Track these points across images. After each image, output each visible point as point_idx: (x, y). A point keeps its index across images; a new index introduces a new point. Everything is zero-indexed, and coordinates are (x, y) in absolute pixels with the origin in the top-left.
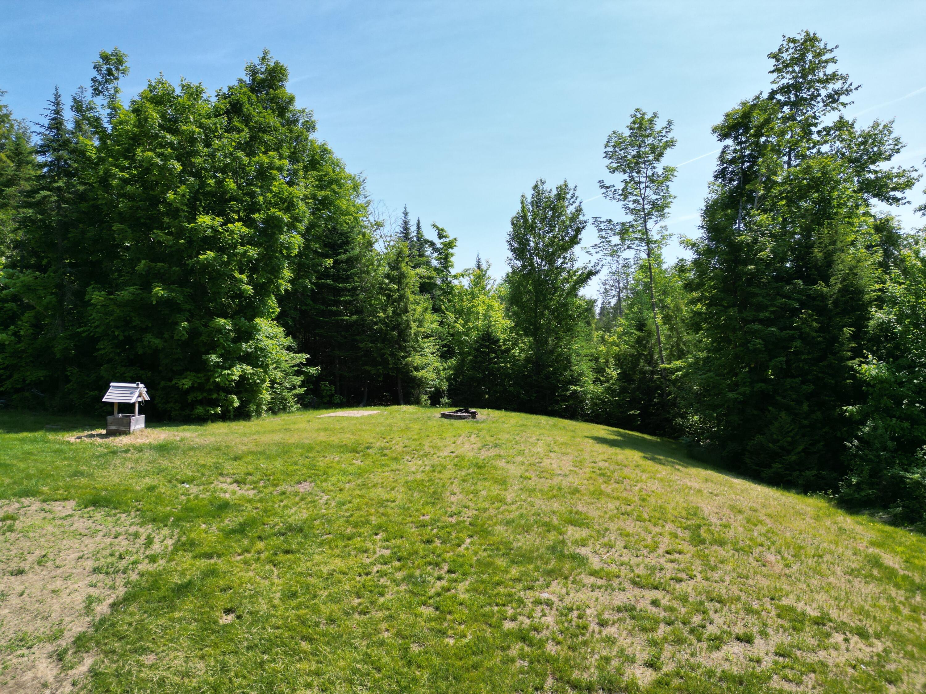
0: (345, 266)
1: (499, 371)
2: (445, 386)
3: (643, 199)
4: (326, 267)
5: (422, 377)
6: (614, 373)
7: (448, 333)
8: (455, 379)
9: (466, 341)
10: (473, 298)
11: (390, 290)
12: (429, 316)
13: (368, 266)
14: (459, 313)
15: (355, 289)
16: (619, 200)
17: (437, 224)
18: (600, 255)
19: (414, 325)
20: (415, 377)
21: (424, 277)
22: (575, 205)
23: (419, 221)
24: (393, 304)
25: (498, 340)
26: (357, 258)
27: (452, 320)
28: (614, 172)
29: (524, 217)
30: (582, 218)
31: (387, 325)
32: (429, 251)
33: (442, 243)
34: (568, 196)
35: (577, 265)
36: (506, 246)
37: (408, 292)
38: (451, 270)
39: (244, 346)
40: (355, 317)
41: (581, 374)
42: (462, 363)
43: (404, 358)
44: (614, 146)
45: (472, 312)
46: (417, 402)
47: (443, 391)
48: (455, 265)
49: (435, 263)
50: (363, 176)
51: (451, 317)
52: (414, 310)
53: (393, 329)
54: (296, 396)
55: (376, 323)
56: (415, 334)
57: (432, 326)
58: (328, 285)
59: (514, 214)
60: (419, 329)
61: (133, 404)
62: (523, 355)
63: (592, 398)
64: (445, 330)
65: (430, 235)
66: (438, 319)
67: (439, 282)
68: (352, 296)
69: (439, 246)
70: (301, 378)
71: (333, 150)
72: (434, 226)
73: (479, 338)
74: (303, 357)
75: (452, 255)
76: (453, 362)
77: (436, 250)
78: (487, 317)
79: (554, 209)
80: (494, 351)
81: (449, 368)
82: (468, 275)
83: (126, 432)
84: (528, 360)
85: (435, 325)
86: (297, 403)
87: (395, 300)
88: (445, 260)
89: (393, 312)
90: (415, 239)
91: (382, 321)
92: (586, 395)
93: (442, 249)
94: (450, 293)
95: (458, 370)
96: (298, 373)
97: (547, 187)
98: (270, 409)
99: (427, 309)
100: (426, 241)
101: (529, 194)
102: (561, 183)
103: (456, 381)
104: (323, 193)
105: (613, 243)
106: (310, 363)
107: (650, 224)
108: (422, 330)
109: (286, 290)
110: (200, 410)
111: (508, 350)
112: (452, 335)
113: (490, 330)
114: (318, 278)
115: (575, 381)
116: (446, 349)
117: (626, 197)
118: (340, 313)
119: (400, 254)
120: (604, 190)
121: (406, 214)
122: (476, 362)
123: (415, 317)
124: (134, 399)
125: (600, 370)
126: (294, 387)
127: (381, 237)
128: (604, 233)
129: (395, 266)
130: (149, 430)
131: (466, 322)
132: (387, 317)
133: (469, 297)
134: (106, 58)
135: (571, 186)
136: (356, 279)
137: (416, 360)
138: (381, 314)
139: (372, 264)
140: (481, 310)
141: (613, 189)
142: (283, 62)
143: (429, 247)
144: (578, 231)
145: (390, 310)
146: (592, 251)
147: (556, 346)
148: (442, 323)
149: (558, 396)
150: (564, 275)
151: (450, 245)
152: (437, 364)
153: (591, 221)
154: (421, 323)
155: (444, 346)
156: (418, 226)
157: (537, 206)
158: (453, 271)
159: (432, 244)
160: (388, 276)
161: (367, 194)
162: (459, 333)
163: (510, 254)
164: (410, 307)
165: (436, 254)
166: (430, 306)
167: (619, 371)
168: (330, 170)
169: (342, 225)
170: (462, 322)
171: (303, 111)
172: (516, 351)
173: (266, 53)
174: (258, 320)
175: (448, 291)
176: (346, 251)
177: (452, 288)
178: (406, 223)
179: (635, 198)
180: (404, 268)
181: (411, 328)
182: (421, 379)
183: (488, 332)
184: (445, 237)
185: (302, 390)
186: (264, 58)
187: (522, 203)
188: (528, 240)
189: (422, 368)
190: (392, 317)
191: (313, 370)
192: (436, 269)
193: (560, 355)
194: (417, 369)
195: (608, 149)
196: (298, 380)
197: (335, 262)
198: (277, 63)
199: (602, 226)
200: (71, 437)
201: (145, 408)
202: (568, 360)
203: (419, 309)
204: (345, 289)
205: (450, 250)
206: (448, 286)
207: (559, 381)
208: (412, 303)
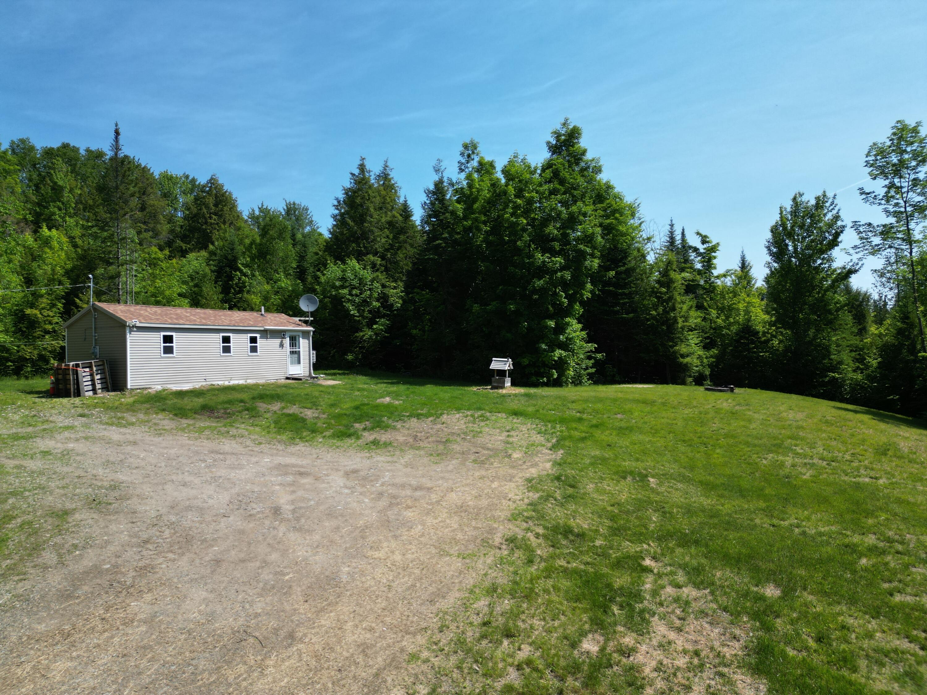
0: (623, 276)
1: (758, 359)
2: (707, 372)
3: (905, 202)
4: (609, 278)
5: (687, 363)
6: (874, 362)
7: (711, 327)
8: (717, 366)
9: (728, 335)
10: (735, 297)
11: (661, 293)
12: (693, 313)
13: (642, 275)
14: (721, 310)
15: (630, 293)
16: (880, 204)
17: (700, 232)
18: (860, 255)
19: (680, 320)
20: (681, 363)
21: (689, 280)
22: (834, 212)
23: (683, 230)
24: (662, 304)
25: (758, 332)
26: (633, 269)
27: (714, 316)
28: (875, 179)
29: (783, 225)
30: (839, 223)
31: (657, 321)
32: (692, 255)
33: (705, 249)
34: (827, 204)
35: (835, 265)
36: (765, 251)
37: (676, 294)
38: (713, 271)
39: (561, 337)
40: (631, 315)
41: (841, 363)
42: (723, 353)
43: (672, 347)
44: (876, 156)
45: (733, 308)
46: (683, 383)
47: (706, 376)
48: (718, 266)
49: (699, 266)
50: (638, 202)
51: (714, 313)
52: (681, 308)
53: (663, 324)
54: (589, 374)
55: (648, 320)
56: (681, 328)
57: (695, 321)
58: (611, 291)
59: (773, 223)
60: (685, 324)
61: (505, 371)
62: (782, 346)
63: (851, 384)
64: (707, 325)
65: (694, 241)
66: (701, 315)
67: (702, 282)
68: (628, 299)
69: (702, 251)
70: (592, 361)
71: (615, 186)
72: (698, 233)
73: (739, 331)
74: (592, 346)
75: (715, 258)
76: (715, 351)
77: (699, 254)
78: (747, 312)
79: (812, 216)
80: (753, 342)
81: (712, 357)
82: (730, 276)
83: (503, 387)
84: (787, 349)
85: (699, 320)
86: (588, 379)
87: (665, 301)
88: (708, 263)
89: (663, 310)
90: (680, 246)
91: (654, 318)
92: (845, 381)
93: (704, 253)
94: (712, 292)
95: (719, 358)
96: (589, 358)
97: (804, 198)
98: (573, 382)
99: (691, 307)
100: (690, 247)
101: (788, 205)
102: (820, 193)
103: (718, 368)
104: (608, 221)
105: (874, 244)
106: (597, 351)
107: (912, 225)
108: (687, 324)
109: (587, 298)
110: (534, 379)
111: (767, 341)
112: (714, 329)
113: (750, 324)
114: (603, 286)
115: (835, 368)
116: (708, 341)
117: (888, 201)
118: (617, 312)
119: (669, 263)
120: (864, 196)
121: (672, 225)
122: (736, 352)
123: (682, 314)
124: (507, 368)
125: (861, 360)
126: (587, 368)
127: (652, 250)
128: (864, 235)
129: (665, 273)
130: (513, 388)
131: (727, 318)
132: (658, 314)
133: (731, 295)
134: (466, 147)
135: (830, 194)
136: (632, 285)
137: (683, 349)
138: (654, 313)
139: (645, 273)
140: (741, 306)
141: (873, 195)
142: (579, 125)
143: (693, 252)
144: (837, 235)
145: (661, 309)
146: (852, 251)
147: (815, 337)
148: (704, 319)
149: (816, 381)
150: (823, 275)
151: (713, 249)
152: (701, 353)
153: (851, 224)
154: (686, 319)
155: (706, 338)
156: (683, 234)
157: (795, 216)
158: (715, 273)
159: (696, 250)
160: (658, 282)
161: (641, 216)
162: (720, 328)
163: (769, 258)
164: (678, 306)
165: (699, 258)
166: (695, 305)
167: (879, 359)
168: (613, 203)
169: (622, 244)
170: (723, 318)
171: (593, 160)
172: (776, 342)
173: (566, 120)
174: (568, 319)
175: (711, 289)
176: (625, 264)
177: (714, 288)
178: (672, 233)
179: (896, 201)
180: (673, 275)
181: (678, 323)
182: (686, 365)
183: (747, 326)
184: (708, 242)
185: (593, 370)
186: (564, 124)
187: (781, 213)
188: (787, 245)
189: (687, 356)
190: (662, 314)
191: (599, 356)
192: (699, 272)
193: (819, 345)
194: (683, 356)
195: (870, 158)
196: (590, 363)
197: (616, 273)
198: (574, 127)
199: (861, 229)
200: (475, 389)
201: (512, 373)
202: (827, 349)
203: (685, 307)
204: (624, 294)
205: (713, 254)
206: (710, 286)
207: (817, 368)
208: (680, 303)
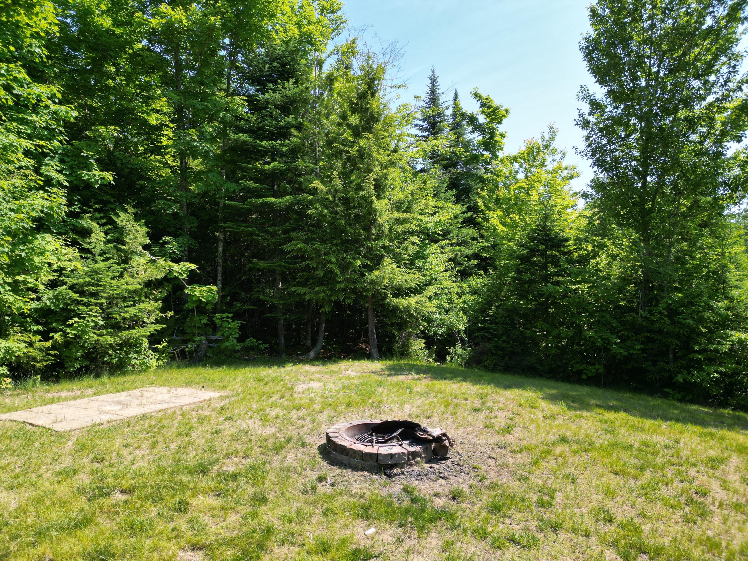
1: (565, 296)
2: (462, 323)
5: (412, 307)
8: (483, 311)
11: (342, 142)
20: (396, 308)
25: (565, 241)
33: (487, 118)
46: (403, 353)
47: (459, 333)
62: (616, 270)
69: (481, 121)
72: (476, 95)
73: (529, 238)
75: (501, 133)
84: (627, 277)
93: (485, 125)
100: (463, 116)
103: (485, 315)
111: (584, 260)
122: (523, 282)
132: (333, 192)
136: (294, 132)
149: (699, 352)
172: (602, 261)
189: (411, 292)
202: (719, 276)
204: (274, 151)
205: (498, 126)
207: (701, 320)
